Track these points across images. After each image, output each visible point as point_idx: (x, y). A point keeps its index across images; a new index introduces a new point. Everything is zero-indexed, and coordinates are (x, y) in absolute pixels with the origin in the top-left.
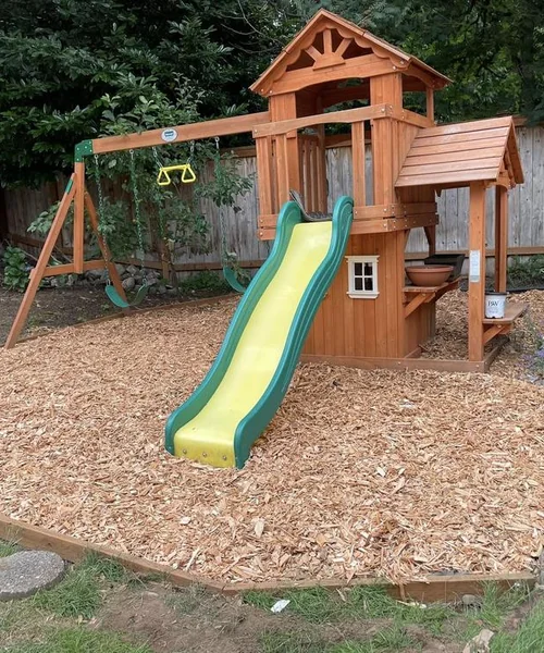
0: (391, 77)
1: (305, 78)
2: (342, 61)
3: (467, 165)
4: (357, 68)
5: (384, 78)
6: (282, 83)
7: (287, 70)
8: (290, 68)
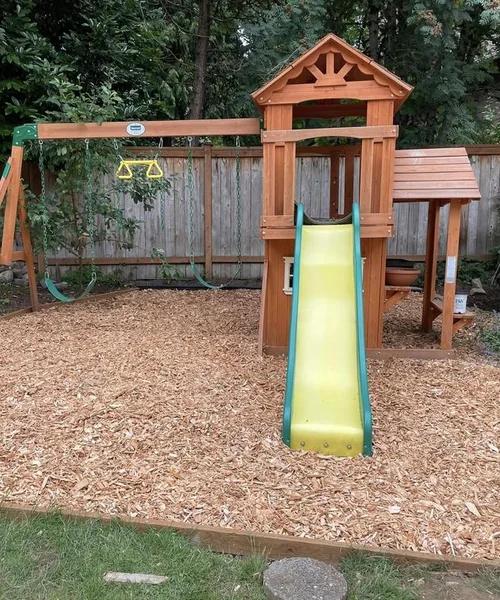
0: (388, 103)
1: (305, 93)
2: (344, 82)
3: (447, 185)
4: (356, 91)
5: (381, 103)
6: (281, 95)
7: (288, 83)
8: (291, 82)
